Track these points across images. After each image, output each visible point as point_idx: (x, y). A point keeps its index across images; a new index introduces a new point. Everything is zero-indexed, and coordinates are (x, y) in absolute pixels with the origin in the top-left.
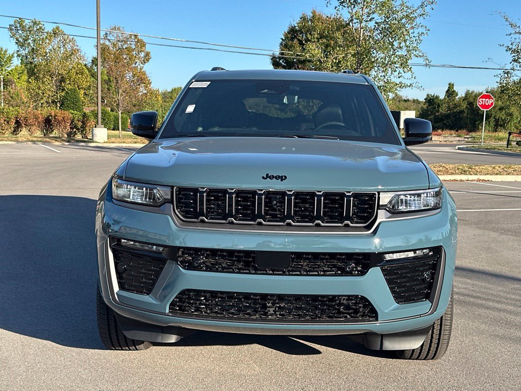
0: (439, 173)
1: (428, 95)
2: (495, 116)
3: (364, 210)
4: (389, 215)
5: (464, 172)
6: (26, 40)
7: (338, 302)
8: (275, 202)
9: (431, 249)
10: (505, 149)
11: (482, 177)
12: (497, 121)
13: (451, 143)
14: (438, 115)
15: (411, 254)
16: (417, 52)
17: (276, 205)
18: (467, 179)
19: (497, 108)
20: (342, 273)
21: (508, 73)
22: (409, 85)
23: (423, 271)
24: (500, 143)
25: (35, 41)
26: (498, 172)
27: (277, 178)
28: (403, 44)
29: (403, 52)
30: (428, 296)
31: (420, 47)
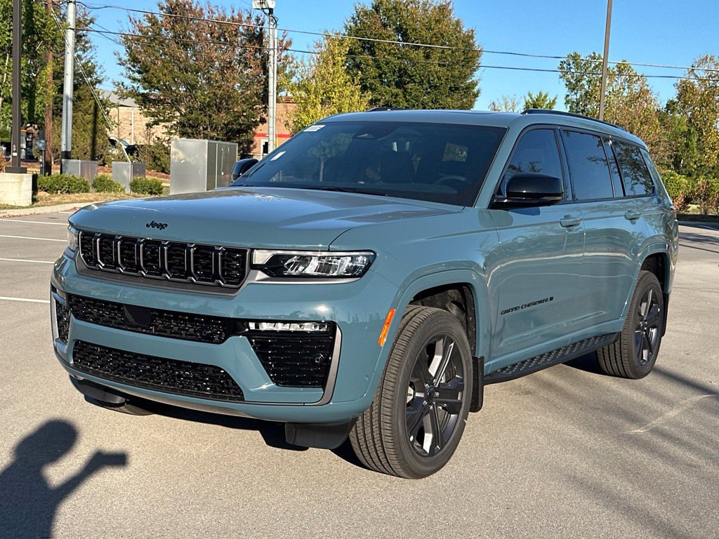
6: (579, 81)
25: (590, 82)
27: (159, 226)
30: (324, 383)
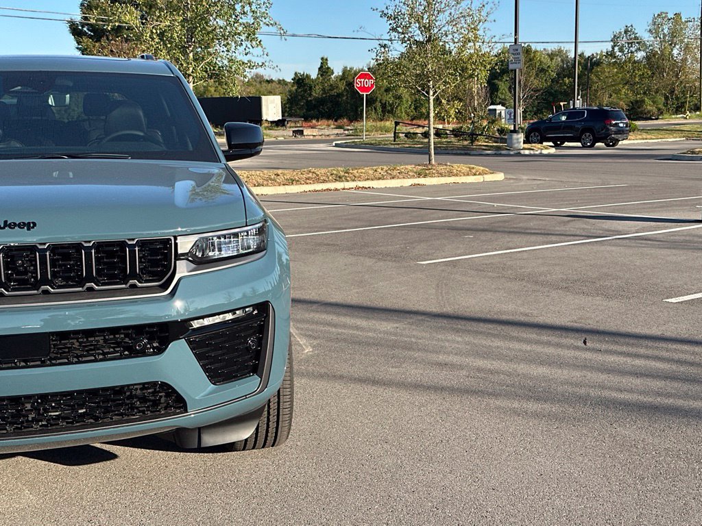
0: (308, 181)
1: (296, 73)
2: (380, 100)
3: (155, 263)
4: (193, 266)
5: (339, 178)
7: (128, 394)
8: (20, 262)
9: (255, 306)
10: (392, 144)
11: (361, 184)
12: (384, 106)
13: (328, 138)
14: (311, 100)
15: (229, 317)
16: (267, 19)
17: (22, 265)
18: (342, 187)
19: (383, 89)
20: (130, 354)
21: (385, 46)
22: (260, 64)
23: (246, 338)
24: (388, 135)
26: (380, 176)
27: (21, 225)
28: (247, 8)
29: (248, 19)
30: (256, 369)
31: (270, 12)
